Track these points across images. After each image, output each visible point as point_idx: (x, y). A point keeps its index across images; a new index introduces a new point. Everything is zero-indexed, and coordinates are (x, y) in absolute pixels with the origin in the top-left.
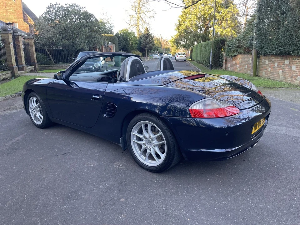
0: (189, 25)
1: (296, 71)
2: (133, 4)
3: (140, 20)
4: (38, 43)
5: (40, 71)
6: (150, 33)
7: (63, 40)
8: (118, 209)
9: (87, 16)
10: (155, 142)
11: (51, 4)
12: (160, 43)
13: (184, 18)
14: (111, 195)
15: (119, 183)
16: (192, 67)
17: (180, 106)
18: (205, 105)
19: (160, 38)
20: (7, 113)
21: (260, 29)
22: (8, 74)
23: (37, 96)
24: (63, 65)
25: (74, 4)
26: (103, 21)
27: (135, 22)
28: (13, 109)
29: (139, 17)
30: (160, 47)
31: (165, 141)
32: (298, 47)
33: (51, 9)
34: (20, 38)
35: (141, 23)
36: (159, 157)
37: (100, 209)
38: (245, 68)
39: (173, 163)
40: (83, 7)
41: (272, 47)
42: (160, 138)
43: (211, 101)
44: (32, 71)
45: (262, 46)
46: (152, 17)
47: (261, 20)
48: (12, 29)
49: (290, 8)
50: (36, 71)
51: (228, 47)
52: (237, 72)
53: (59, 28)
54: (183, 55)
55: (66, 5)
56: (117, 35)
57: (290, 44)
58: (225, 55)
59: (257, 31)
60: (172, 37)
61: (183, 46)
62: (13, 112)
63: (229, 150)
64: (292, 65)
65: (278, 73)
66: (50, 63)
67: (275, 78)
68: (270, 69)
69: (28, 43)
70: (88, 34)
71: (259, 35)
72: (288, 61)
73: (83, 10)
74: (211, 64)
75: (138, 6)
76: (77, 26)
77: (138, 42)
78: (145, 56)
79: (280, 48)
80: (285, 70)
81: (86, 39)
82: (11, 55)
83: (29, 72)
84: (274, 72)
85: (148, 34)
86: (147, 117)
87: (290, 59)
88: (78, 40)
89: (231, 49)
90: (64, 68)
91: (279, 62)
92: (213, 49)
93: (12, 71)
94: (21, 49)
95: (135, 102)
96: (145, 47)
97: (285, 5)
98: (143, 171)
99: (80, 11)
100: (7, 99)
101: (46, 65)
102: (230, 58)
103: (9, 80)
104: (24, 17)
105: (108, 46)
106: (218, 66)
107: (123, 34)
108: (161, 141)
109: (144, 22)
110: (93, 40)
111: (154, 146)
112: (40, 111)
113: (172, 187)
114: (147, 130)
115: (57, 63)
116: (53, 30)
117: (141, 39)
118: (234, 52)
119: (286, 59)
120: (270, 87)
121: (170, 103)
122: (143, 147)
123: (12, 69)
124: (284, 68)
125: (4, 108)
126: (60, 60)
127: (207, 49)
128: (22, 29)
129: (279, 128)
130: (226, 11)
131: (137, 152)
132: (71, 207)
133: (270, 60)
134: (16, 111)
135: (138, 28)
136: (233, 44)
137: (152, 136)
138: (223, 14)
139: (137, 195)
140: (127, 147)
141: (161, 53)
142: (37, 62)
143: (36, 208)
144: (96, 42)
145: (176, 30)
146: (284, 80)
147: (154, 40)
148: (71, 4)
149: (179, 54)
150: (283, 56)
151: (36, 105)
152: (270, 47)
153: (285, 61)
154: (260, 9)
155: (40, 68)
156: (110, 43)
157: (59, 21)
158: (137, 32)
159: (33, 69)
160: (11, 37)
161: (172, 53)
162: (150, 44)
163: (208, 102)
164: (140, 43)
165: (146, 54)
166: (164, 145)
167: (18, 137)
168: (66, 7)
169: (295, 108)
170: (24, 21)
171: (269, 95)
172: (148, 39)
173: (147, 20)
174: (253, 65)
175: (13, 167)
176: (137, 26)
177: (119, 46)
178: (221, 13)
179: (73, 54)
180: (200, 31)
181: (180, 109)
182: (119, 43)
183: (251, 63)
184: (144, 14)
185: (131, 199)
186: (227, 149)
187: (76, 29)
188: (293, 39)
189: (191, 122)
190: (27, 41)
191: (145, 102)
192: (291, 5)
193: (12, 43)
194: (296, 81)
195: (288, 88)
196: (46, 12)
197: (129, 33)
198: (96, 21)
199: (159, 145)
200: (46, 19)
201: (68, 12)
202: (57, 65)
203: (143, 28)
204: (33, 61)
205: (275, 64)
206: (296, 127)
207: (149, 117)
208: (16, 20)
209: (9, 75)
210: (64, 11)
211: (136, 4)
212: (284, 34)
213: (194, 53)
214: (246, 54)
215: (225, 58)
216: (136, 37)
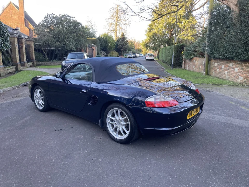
0: (156, 32)
1: (238, 73)
2: (112, 14)
3: (117, 27)
4: (37, 44)
5: (37, 67)
6: (126, 37)
7: (56, 43)
8: (97, 165)
9: (76, 24)
10: (123, 123)
11: (48, 14)
12: (133, 45)
13: (153, 26)
14: (93, 157)
15: (98, 150)
16: (158, 65)
17: (141, 99)
18: (155, 99)
19: (134, 40)
20: (15, 100)
21: (211, 39)
22: (12, 69)
23: (41, 88)
24: (56, 62)
25: (66, 15)
26: (88, 27)
27: (113, 28)
28: (19, 96)
29: (117, 24)
30: (134, 48)
31: (129, 122)
32: (239, 54)
33: (48, 18)
34: (23, 41)
35: (118, 29)
36: (125, 133)
37: (85, 164)
38: (200, 68)
39: (134, 137)
40: (73, 17)
41: (219, 53)
42: (126, 120)
43: (160, 96)
44: (31, 66)
45: (212, 52)
46: (127, 24)
47: (211, 32)
48: (18, 34)
49: (233, 24)
50: (34, 66)
51: (187, 51)
52: (193, 71)
53: (53, 33)
54: (152, 55)
55: (60, 15)
56: (99, 38)
57: (233, 52)
58: (184, 57)
59: (209, 40)
60: (143, 41)
61: (152, 48)
62: (19, 99)
63: (171, 129)
64: (235, 67)
65: (224, 73)
66: (46, 61)
67: (222, 77)
68: (218, 70)
69: (29, 44)
70: (76, 38)
71: (210, 43)
72: (232, 64)
73: (72, 19)
74: (173, 64)
75: (116, 16)
76: (68, 32)
77: (115, 44)
78: (121, 56)
79: (225, 54)
80: (229, 71)
81: (74, 42)
82: (16, 54)
83: (29, 67)
84: (221, 73)
85: (124, 38)
86: (118, 106)
87: (233, 63)
88: (68, 43)
89: (189, 53)
90: (56, 64)
91: (225, 65)
92: (174, 52)
93: (16, 67)
94: (24, 49)
95: (110, 96)
96: (121, 48)
97: (230, 21)
98: (114, 143)
99: (70, 20)
100: (14, 89)
101: (42, 62)
102: (188, 60)
103: (13, 73)
104: (25, 22)
105: (91, 47)
106: (179, 66)
107: (104, 38)
108: (127, 122)
109: (121, 28)
110: (80, 43)
111: (122, 125)
112: (43, 99)
113: (133, 153)
114: (117, 114)
115: (51, 60)
116: (49, 35)
117: (118, 42)
118: (191, 55)
119: (231, 63)
120: (217, 84)
121: (135, 97)
122: (115, 126)
123: (16, 65)
124: (229, 70)
125: (12, 96)
126: (53, 58)
127: (170, 52)
128: (23, 32)
129: (215, 116)
130: (187, 22)
131: (111, 130)
132: (67, 163)
133: (219, 63)
134: (22, 98)
135: (116, 33)
136: (190, 49)
137: (121, 118)
138: (184, 24)
139: (109, 157)
140: (103, 126)
141: (133, 53)
142: (35, 59)
143: (44, 163)
144: (82, 44)
145: (146, 35)
146: (229, 79)
147: (129, 43)
148: (64, 15)
149: (148, 55)
150: (228, 60)
151: (40, 95)
152: (218, 53)
153: (229, 64)
154: (210, 23)
155: (37, 64)
156: (93, 45)
157: (54, 28)
158: (114, 36)
159: (32, 65)
160: (16, 40)
161: (143, 53)
162: (125, 46)
163: (158, 97)
164: (117, 44)
165: (122, 54)
166: (129, 125)
167: (26, 117)
168: (60, 17)
169: (233, 102)
170: (26, 26)
171: (215, 91)
172: (124, 42)
173: (123, 26)
174: (205, 66)
175: (26, 137)
176: (115, 31)
177: (100, 47)
178: (182, 23)
179: (63, 53)
180: (166, 37)
181: (141, 101)
182: (100, 45)
183: (204, 65)
184: (121, 22)
185: (105, 159)
186: (170, 128)
187: (67, 34)
188: (235, 48)
189: (150, 111)
190: (28, 43)
191: (117, 96)
192: (233, 21)
193: (17, 45)
194: (238, 80)
195: (231, 85)
196: (44, 20)
197: (109, 37)
198: (82, 27)
199: (125, 125)
200: (43, 26)
201: (61, 20)
202: (51, 62)
203: (120, 33)
204: (32, 59)
205: (222, 66)
206: (229, 116)
207: (119, 106)
208: (19, 25)
209: (14, 70)
210: (58, 20)
211: (115, 14)
212: (228, 44)
213: (160, 54)
214: (201, 57)
215: (184, 60)
216: (114, 40)
